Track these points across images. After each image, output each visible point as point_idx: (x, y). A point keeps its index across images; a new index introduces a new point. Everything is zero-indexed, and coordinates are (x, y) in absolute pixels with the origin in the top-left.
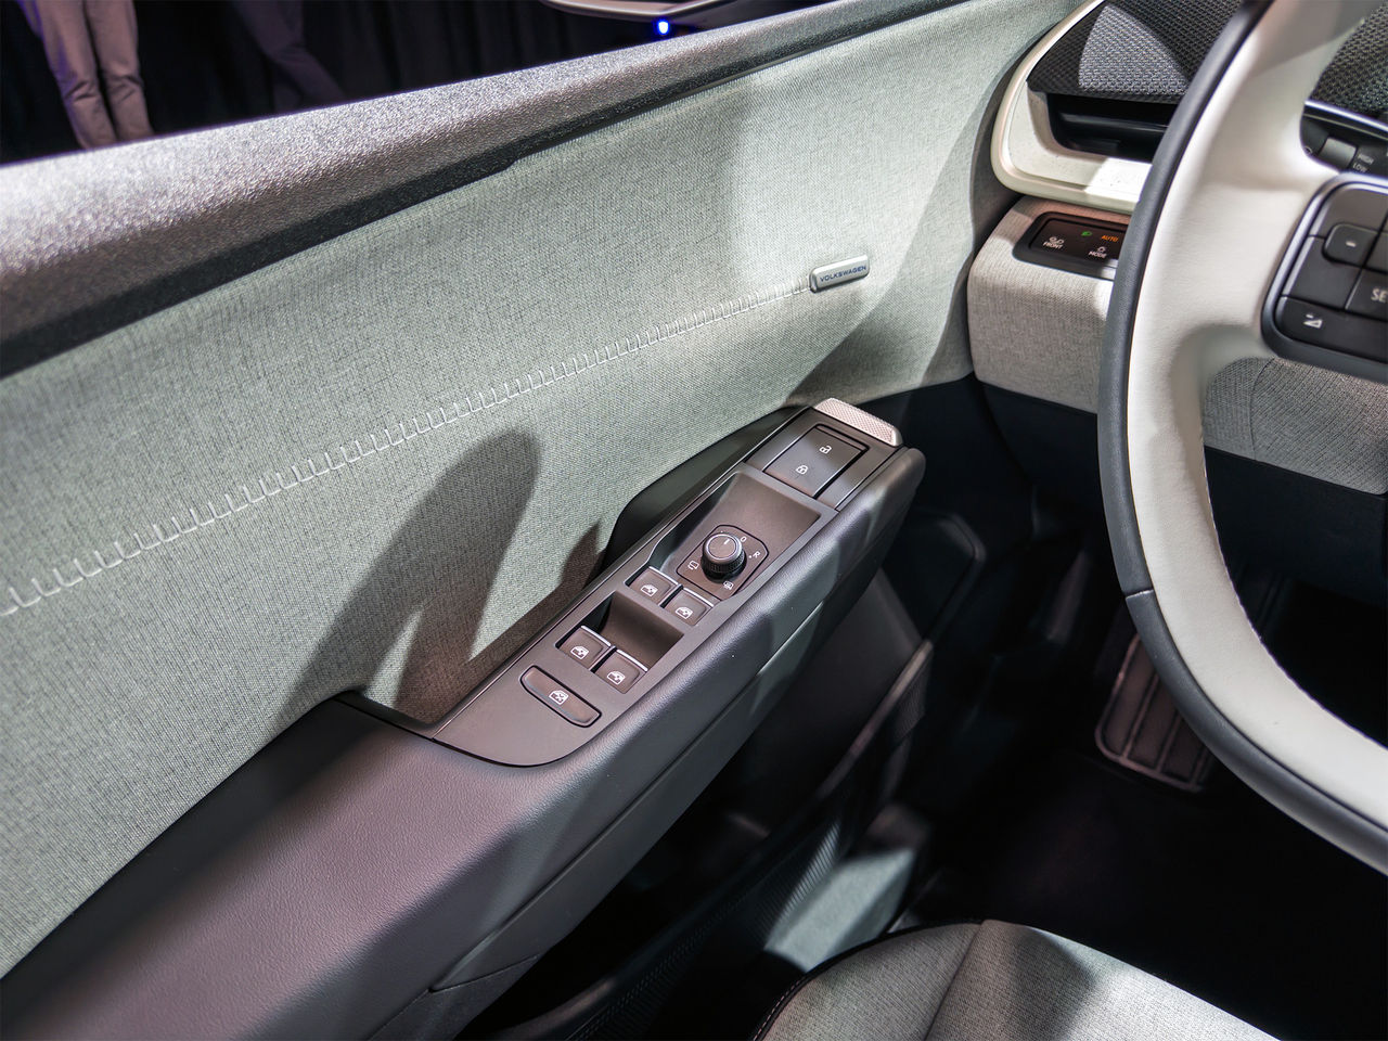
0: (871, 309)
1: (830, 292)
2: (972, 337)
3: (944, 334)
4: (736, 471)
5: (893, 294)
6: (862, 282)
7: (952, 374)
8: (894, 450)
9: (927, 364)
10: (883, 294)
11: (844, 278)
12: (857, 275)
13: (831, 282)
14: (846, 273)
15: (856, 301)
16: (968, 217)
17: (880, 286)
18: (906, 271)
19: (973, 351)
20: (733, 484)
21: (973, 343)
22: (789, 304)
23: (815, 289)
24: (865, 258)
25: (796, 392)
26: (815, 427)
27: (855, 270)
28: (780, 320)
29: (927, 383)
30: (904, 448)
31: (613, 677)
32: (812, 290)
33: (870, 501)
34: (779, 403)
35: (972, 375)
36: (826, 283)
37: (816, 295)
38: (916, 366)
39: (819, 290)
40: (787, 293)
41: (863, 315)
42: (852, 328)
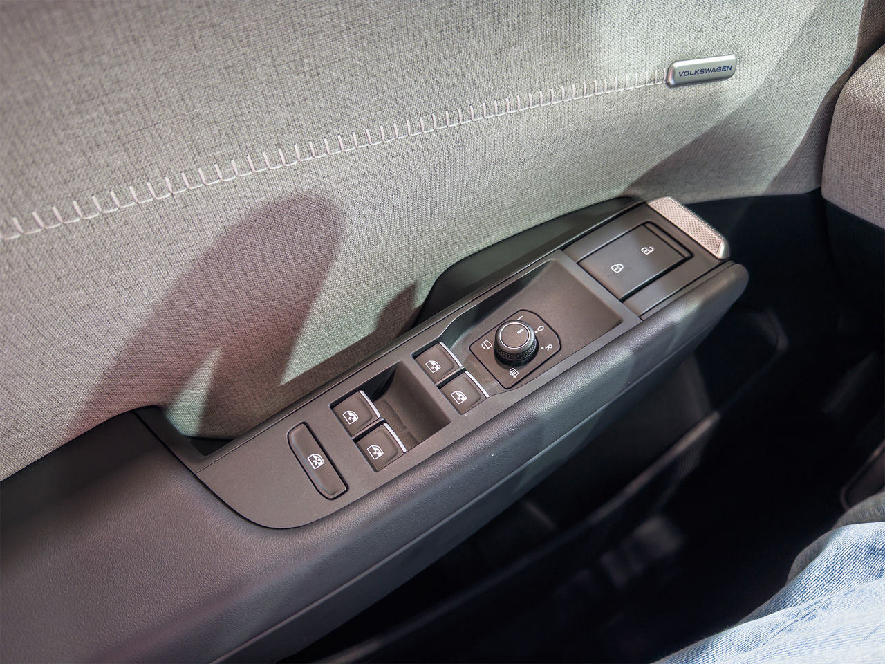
0: (729, 112)
1: (687, 89)
2: (827, 156)
3: (799, 148)
4: (552, 257)
5: (755, 100)
6: (725, 83)
7: (799, 186)
8: (717, 262)
9: (774, 174)
10: (744, 98)
11: (706, 76)
12: (721, 73)
13: (690, 78)
14: (708, 71)
15: (715, 102)
16: (856, 30)
17: (743, 90)
18: (775, 78)
19: (825, 169)
20: (545, 270)
21: (827, 162)
22: (639, 95)
23: (672, 82)
24: (732, 58)
25: (636, 184)
26: (644, 224)
27: (719, 69)
28: (627, 111)
29: (770, 193)
30: (730, 262)
31: (372, 450)
32: (668, 84)
33: (679, 314)
34: (617, 192)
35: (817, 192)
36: (684, 78)
37: (671, 90)
38: (763, 175)
39: (677, 85)
40: (639, 84)
41: (718, 118)
42: (705, 129)
